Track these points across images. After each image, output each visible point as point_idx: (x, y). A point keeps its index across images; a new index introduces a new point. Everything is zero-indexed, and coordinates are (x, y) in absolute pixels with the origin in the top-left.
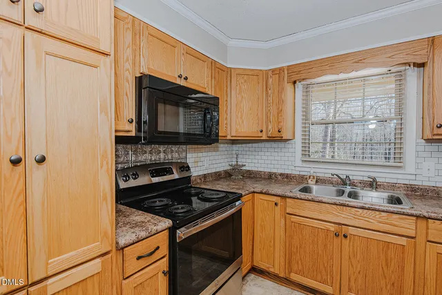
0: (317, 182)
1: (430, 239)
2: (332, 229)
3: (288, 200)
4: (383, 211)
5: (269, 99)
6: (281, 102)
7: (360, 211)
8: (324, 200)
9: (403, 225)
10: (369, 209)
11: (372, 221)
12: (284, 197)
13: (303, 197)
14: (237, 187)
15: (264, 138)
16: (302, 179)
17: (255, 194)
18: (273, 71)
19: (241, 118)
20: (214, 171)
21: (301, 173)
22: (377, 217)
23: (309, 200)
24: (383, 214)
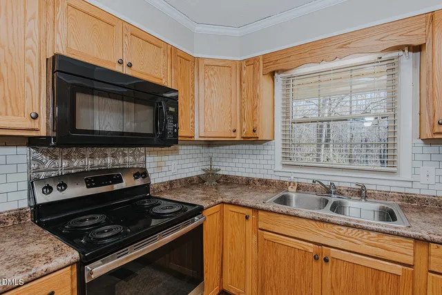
0: (298, 189)
1: (432, 269)
2: (311, 250)
3: (260, 213)
4: (373, 231)
5: (243, 93)
6: (256, 97)
7: (345, 229)
8: (301, 215)
9: (396, 249)
10: (355, 227)
11: (359, 242)
12: (256, 210)
13: (276, 209)
14: (204, 196)
15: (238, 138)
16: (283, 185)
17: (225, 205)
18: (247, 61)
19: (211, 115)
20: (184, 176)
21: (282, 179)
22: (365, 237)
23: (284, 214)
24: (373, 234)
